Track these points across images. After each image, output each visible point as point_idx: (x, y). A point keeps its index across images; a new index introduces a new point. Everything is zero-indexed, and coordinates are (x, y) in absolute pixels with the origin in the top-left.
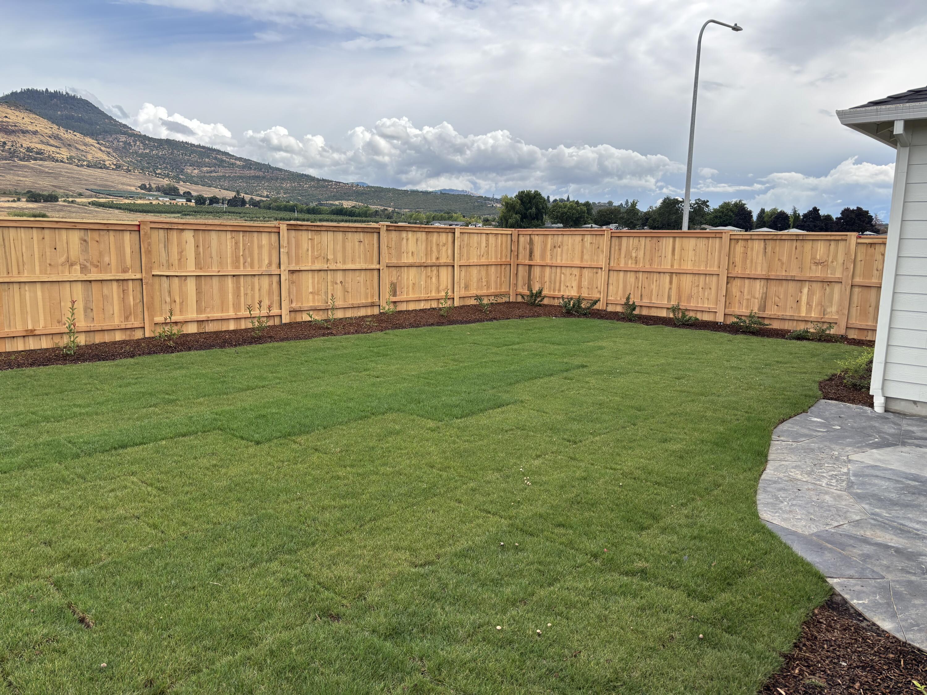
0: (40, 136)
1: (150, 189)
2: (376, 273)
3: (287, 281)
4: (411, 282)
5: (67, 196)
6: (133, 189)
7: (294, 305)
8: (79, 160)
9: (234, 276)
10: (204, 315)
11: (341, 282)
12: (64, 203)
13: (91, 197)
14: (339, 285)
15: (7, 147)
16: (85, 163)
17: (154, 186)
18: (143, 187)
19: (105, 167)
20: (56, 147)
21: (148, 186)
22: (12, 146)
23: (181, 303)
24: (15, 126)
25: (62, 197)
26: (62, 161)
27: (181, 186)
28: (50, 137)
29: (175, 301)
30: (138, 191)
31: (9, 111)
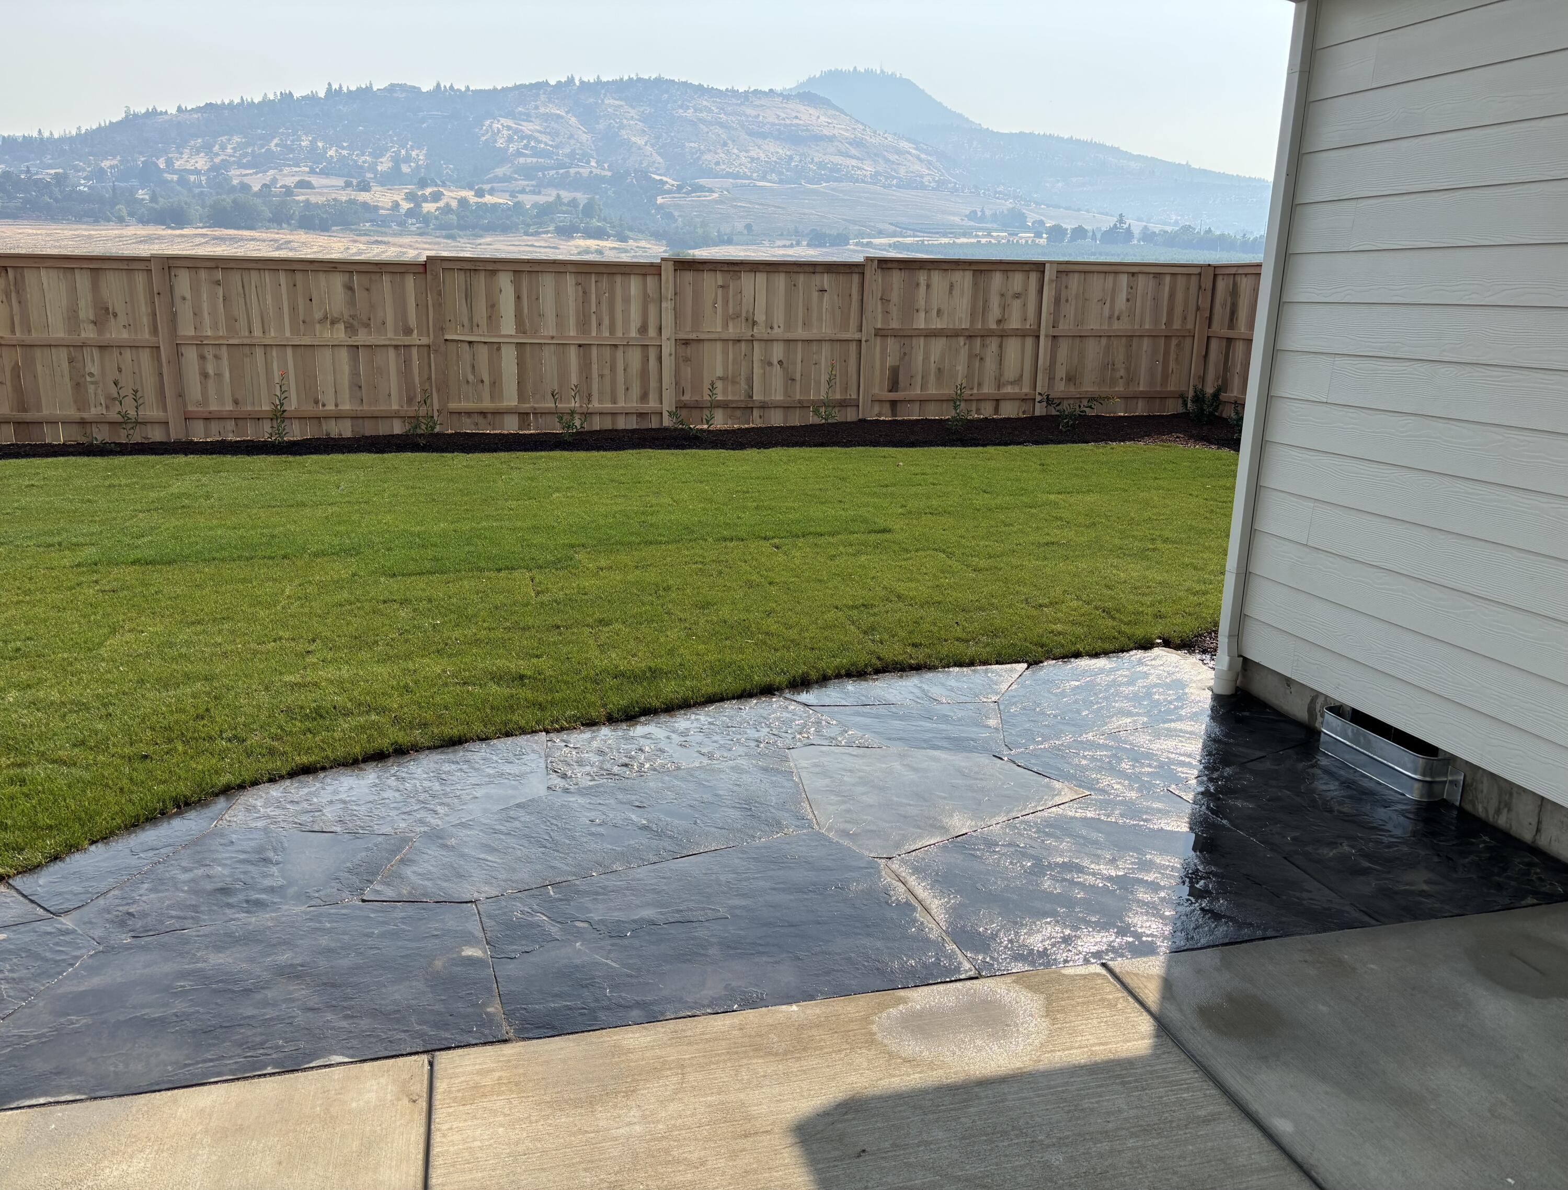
0: (838, 144)
1: (983, 219)
2: (853, 347)
3: (673, 357)
4: (933, 366)
5: (861, 235)
6: (957, 219)
7: (687, 397)
8: (887, 178)
9: (580, 346)
10: (528, 405)
11: (780, 362)
12: (855, 248)
13: (894, 235)
14: (777, 368)
15: (793, 164)
16: (895, 182)
17: (988, 213)
18: (972, 216)
19: (924, 187)
20: (858, 159)
21: (979, 214)
22: (800, 161)
23: (493, 384)
24: (807, 130)
25: (856, 237)
26: (863, 181)
27: (1031, 211)
28: (850, 144)
29: (482, 381)
30: (964, 223)
31: (802, 108)
